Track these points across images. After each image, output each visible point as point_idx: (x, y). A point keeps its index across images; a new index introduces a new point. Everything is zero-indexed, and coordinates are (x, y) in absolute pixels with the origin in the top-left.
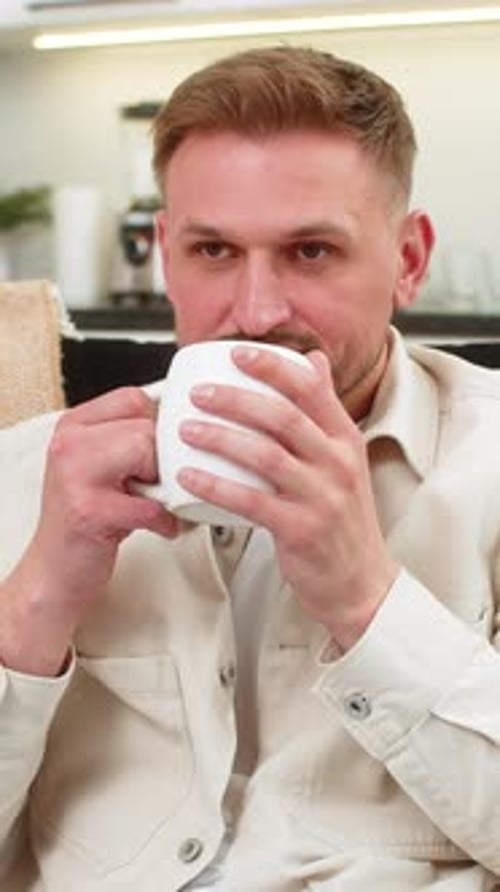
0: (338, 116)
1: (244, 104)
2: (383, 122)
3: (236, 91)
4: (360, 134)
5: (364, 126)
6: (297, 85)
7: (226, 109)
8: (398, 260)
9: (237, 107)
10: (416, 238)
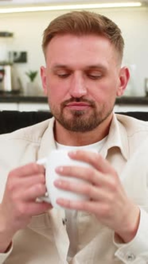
0: (104, 31)
1: (76, 25)
2: (117, 35)
3: (73, 21)
4: (110, 37)
5: (111, 35)
6: (92, 20)
7: (69, 26)
8: (119, 81)
9: (73, 26)
10: (124, 76)
